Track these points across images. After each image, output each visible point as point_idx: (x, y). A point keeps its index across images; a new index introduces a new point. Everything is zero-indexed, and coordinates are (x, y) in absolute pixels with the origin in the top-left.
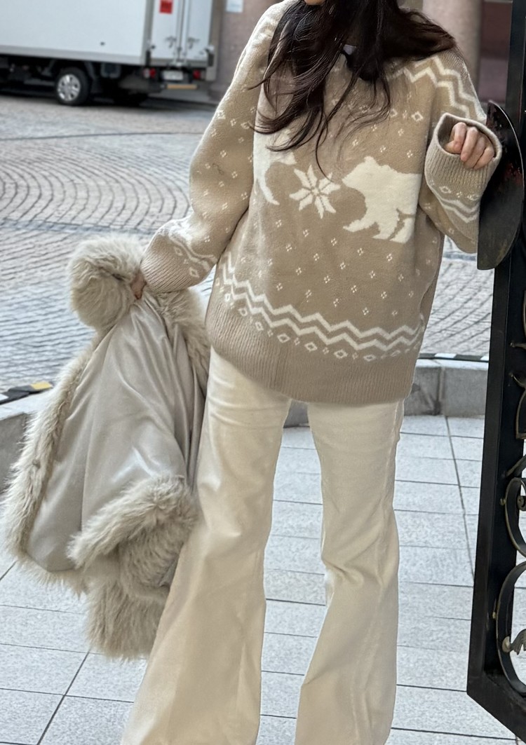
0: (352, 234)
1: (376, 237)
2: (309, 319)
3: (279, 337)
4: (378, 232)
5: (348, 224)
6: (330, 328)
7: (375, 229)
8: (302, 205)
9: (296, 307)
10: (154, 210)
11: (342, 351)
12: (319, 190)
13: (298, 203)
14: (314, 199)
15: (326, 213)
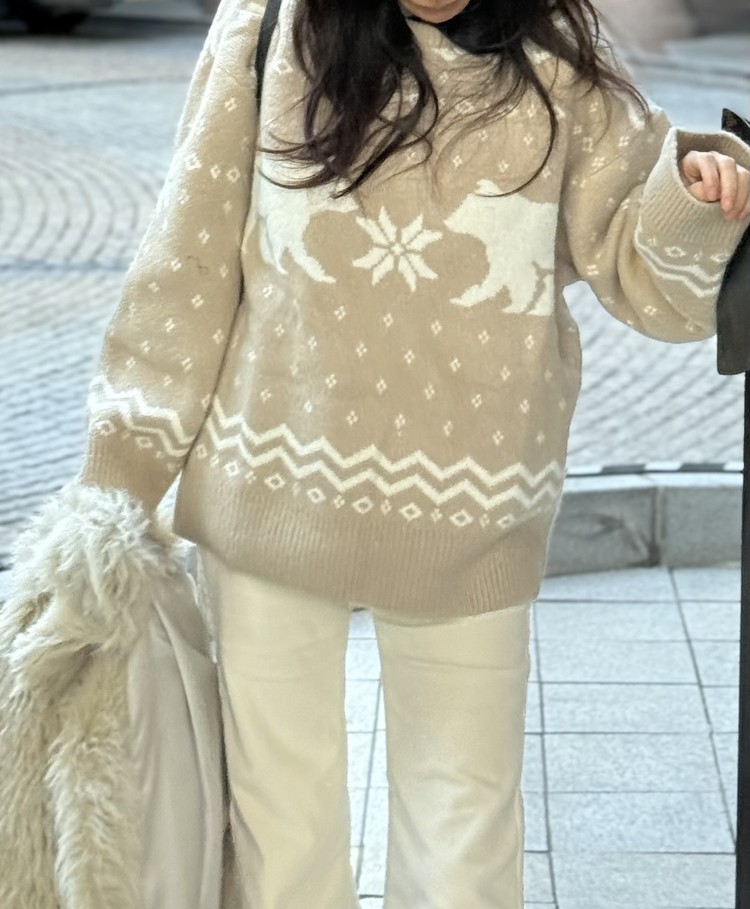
0: (466, 309)
1: (507, 310)
2: (404, 464)
3: (356, 505)
4: (510, 302)
5: (459, 295)
6: (441, 475)
7: (504, 296)
8: (377, 276)
9: (382, 448)
10: (122, 225)
11: (463, 512)
12: (403, 246)
13: (368, 273)
14: (396, 262)
15: (420, 280)
